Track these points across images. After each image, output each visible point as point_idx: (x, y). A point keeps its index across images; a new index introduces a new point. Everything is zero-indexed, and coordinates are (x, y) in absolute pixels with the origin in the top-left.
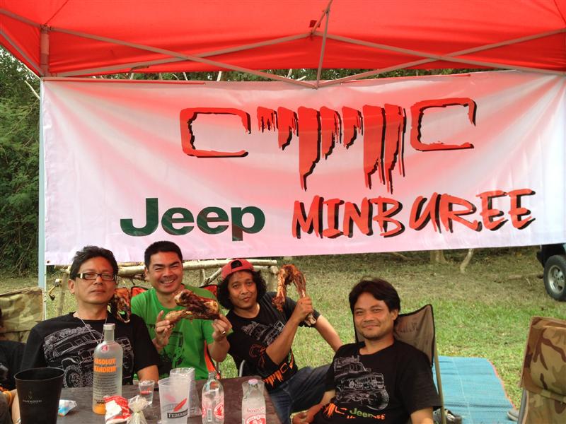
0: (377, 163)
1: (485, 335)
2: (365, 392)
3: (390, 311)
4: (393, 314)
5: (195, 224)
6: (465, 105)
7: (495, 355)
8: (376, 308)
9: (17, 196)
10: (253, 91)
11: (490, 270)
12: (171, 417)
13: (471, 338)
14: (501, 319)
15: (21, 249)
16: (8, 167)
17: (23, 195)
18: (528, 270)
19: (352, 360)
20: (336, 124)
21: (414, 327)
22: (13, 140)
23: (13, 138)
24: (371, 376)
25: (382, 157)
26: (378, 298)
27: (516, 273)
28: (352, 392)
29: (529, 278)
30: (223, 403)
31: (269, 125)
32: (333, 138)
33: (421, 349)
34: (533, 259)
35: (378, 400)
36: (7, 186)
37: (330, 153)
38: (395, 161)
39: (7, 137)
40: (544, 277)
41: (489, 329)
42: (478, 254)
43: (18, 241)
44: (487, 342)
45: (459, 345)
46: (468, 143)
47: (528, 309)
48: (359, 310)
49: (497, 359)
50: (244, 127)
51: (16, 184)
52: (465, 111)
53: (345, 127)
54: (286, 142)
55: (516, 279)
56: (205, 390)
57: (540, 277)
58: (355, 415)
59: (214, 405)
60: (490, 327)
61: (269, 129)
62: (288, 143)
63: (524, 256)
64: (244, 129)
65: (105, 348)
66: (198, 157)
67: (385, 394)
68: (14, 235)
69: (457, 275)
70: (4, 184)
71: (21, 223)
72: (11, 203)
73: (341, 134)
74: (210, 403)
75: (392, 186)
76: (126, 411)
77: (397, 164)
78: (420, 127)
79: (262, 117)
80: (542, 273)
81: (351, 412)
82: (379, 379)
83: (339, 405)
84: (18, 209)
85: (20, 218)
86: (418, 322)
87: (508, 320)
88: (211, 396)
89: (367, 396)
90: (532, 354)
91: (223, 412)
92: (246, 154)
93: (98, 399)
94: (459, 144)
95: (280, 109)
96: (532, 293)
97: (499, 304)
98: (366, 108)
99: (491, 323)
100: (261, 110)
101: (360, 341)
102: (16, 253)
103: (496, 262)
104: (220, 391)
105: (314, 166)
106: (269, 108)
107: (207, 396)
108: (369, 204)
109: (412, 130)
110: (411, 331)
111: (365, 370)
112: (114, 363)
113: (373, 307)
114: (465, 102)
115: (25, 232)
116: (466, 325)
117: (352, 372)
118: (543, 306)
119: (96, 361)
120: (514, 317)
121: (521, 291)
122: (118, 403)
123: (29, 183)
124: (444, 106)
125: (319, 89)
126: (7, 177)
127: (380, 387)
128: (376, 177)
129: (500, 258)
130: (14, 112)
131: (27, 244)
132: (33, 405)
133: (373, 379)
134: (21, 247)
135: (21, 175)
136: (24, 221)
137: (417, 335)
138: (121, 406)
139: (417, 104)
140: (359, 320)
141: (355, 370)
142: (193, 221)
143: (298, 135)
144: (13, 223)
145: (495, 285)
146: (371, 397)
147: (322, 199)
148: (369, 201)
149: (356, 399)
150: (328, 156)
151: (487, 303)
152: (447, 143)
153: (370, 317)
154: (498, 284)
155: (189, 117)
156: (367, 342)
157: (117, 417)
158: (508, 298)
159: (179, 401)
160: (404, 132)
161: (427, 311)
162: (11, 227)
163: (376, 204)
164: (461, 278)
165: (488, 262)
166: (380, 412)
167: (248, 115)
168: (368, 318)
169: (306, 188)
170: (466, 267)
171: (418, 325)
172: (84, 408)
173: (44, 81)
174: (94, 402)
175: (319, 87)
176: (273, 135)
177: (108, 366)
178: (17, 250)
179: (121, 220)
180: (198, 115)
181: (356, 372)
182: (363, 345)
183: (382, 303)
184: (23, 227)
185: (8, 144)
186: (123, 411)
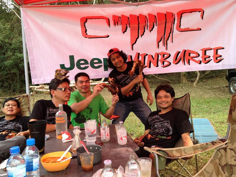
0: (162, 38)
1: (205, 110)
2: (162, 128)
3: (172, 98)
4: (172, 99)
5: (89, 65)
6: (199, 12)
7: (210, 117)
8: (166, 96)
9: (8, 62)
10: (110, 8)
11: (206, 85)
12: (90, 137)
13: (200, 111)
14: (212, 104)
15: (11, 84)
16: (3, 50)
17: (11, 61)
18: (222, 84)
19: (156, 116)
20: (145, 22)
21: (181, 103)
22: (4, 38)
23: (4, 37)
24: (164, 122)
25: (164, 35)
26: (167, 92)
27: (217, 86)
28: (157, 129)
29: (222, 87)
30: (109, 132)
31: (118, 23)
32: (145, 28)
33: (185, 111)
34: (223, 80)
35: (168, 130)
36: (3, 57)
37: (143, 34)
38: (169, 36)
39: (2, 36)
40: (229, 87)
41: (207, 108)
42: (201, 78)
43: (10, 81)
44: (206, 113)
45: (195, 114)
46: (199, 28)
47: (223, 99)
48: (159, 97)
49: (211, 118)
50: (107, 25)
51: (7, 57)
52: (199, 14)
53: (149, 23)
54: (125, 30)
55: (217, 88)
56: (102, 127)
57: (227, 87)
58: (159, 138)
59: (105, 133)
60: (207, 107)
61: (118, 25)
62: (126, 31)
63: (220, 79)
64: (107, 26)
65: (60, 113)
66: (89, 38)
67: (170, 128)
68: (8, 78)
69: (192, 87)
70: (2, 57)
71: (10, 73)
72: (6, 64)
73: (148, 26)
74: (104, 132)
75: (167, 47)
76: (70, 137)
77: (170, 38)
78: (180, 21)
79: (115, 20)
80: (228, 85)
81: (157, 137)
82: (167, 123)
83: (152, 135)
84: (9, 67)
85: (10, 71)
86: (183, 101)
87: (214, 104)
88: (104, 129)
89: (163, 129)
90: (232, 109)
91: (109, 135)
92: (108, 36)
93: (58, 133)
94: (195, 28)
95: (122, 15)
96: (224, 93)
97: (210, 98)
98: (158, 14)
99: (207, 105)
100: (114, 17)
101: (159, 110)
102: (10, 85)
103: (208, 82)
104: (107, 127)
105: (137, 40)
106: (117, 15)
107: (103, 129)
108: (158, 55)
109: (177, 23)
110: (180, 105)
111: (162, 120)
112: (64, 119)
113: (165, 95)
114: (199, 10)
115: (12, 77)
116: (197, 106)
117: (157, 121)
118: (228, 98)
119: (57, 119)
120: (217, 103)
121: (219, 92)
122: (67, 134)
123: (12, 56)
124: (191, 12)
125: (139, 6)
126: (3, 54)
127: (168, 125)
128: (161, 43)
129: (210, 80)
130: (4, 26)
131: (14, 82)
132: (36, 134)
133: (165, 123)
134: (11, 83)
135: (9, 53)
136: (12, 72)
137: (183, 106)
138: (68, 135)
139: (179, 12)
140: (159, 101)
141: (158, 120)
142: (88, 64)
143: (130, 27)
144: (7, 73)
145: (208, 90)
146: (165, 130)
147: (139, 54)
148: (158, 54)
149: (159, 131)
150: (142, 36)
151: (206, 98)
152: (191, 28)
153: (164, 99)
154: (210, 90)
155: (84, 21)
156: (162, 110)
157: (67, 139)
158: (214, 95)
159: (92, 131)
160: (174, 24)
161: (187, 96)
162: (6, 75)
163: (160, 55)
164: (194, 88)
165: (205, 82)
166: (169, 136)
167: (109, 19)
168: (163, 100)
169: (133, 50)
170: (196, 84)
171: (183, 102)
172: (53, 137)
173: (22, 7)
174: (57, 135)
175: (138, 5)
176: (119, 27)
177: (62, 120)
178: (10, 84)
179: (60, 65)
180: (88, 20)
181: (158, 121)
182: (160, 111)
183: (169, 94)
184: (12, 75)
185: (3, 40)
186: (69, 137)
